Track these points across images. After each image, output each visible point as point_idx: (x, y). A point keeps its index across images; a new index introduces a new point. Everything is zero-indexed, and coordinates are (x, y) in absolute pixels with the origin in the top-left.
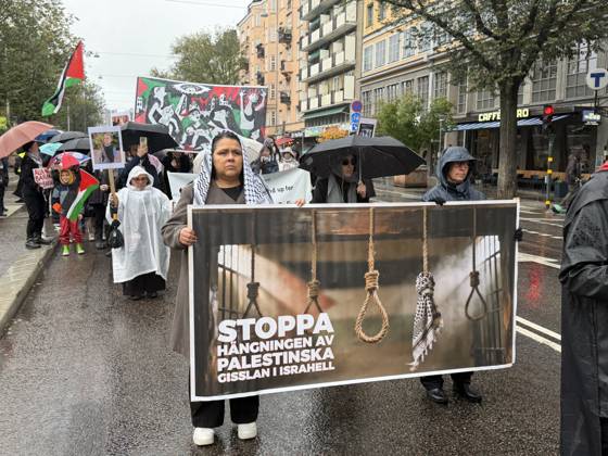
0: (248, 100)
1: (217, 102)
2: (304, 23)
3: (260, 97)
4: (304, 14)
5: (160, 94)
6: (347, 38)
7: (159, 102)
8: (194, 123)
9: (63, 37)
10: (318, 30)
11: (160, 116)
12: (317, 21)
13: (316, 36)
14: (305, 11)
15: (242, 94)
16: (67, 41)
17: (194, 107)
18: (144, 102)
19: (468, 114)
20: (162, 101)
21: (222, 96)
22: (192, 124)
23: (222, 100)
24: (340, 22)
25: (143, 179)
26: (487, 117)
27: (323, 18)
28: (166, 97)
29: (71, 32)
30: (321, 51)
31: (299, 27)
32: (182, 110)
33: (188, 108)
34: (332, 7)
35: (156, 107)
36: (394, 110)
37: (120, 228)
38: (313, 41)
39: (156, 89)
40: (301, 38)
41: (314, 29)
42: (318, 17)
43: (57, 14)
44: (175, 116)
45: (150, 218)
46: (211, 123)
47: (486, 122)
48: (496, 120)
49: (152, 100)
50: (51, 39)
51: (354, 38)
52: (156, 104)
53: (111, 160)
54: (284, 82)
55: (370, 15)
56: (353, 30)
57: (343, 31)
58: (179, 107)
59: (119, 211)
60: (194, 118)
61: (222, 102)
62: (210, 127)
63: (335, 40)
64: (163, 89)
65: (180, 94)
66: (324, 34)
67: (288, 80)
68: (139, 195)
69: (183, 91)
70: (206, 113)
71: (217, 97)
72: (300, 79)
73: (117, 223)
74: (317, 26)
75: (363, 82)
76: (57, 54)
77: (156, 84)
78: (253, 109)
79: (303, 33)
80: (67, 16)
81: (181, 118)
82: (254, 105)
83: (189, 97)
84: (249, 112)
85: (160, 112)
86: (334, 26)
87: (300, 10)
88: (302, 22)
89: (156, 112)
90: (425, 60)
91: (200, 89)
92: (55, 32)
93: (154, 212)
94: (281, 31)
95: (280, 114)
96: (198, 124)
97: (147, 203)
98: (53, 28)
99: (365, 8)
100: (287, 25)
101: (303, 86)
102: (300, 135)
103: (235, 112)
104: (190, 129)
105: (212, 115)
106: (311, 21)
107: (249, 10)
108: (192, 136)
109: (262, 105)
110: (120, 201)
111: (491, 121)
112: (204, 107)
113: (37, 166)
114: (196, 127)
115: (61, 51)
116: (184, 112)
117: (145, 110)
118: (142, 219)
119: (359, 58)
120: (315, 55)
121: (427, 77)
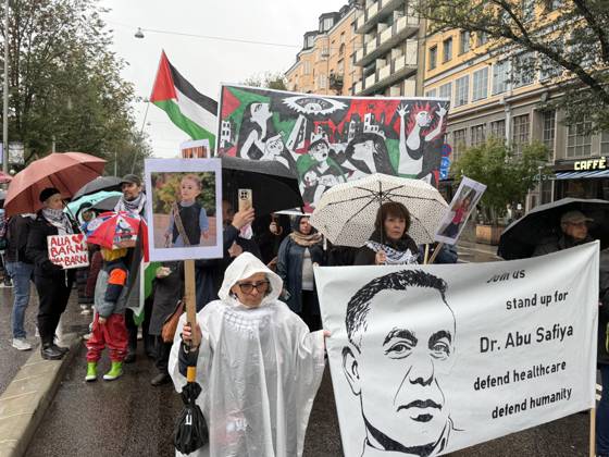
0: (413, 122)
1: (359, 127)
2: (358, 69)
3: (435, 118)
4: (357, 60)
5: (261, 115)
6: (407, 82)
7: (259, 130)
8: (319, 164)
9: (113, 82)
10: (374, 75)
11: (260, 154)
12: (372, 66)
13: (370, 81)
14: (360, 56)
15: (402, 113)
16: (117, 86)
17: (318, 137)
18: (233, 130)
19: (557, 162)
20: (264, 128)
21: (368, 116)
22: (315, 166)
23: (367, 124)
24: (399, 65)
25: (260, 284)
26: (586, 165)
27: (379, 62)
28: (270, 121)
29: (121, 76)
31: (350, 74)
32: (297, 142)
33: (308, 139)
34: (389, 51)
35: (253, 137)
36: (479, 155)
37: (199, 402)
38: (367, 86)
39: (253, 106)
40: (354, 84)
41: (368, 74)
42: (374, 61)
43: (108, 60)
44: (286, 154)
45: (271, 375)
46: (347, 164)
47: (584, 170)
48: (597, 169)
49: (245, 127)
50: (101, 83)
51: (414, 82)
52: (254, 133)
53: (194, 239)
55: (433, 58)
56: (412, 73)
57: (402, 74)
58: (293, 136)
59: (202, 360)
60: (318, 155)
61: (368, 127)
62: (346, 170)
63: (392, 84)
64: (265, 106)
65: (294, 115)
66: (380, 78)
68: (248, 322)
69: (300, 109)
70: (339, 147)
71: (360, 119)
73: (193, 390)
74: (373, 71)
76: (107, 99)
77: (254, 97)
78: (422, 138)
79: (356, 79)
80: (117, 60)
81: (296, 156)
82: (424, 131)
83: (311, 118)
84: (414, 142)
85: (260, 146)
86: (392, 71)
87: (354, 55)
88: (355, 68)
89: (254, 147)
90: (501, 102)
91: (330, 105)
92: (105, 77)
93: (279, 360)
94: (332, 77)
96: (325, 167)
97: (265, 339)
98: (103, 73)
99: (428, 51)
100: (338, 70)
103: (390, 143)
104: (311, 176)
105: (350, 150)
106: (365, 66)
107: (298, 58)
108: (315, 188)
109: (437, 131)
110: (206, 335)
111: (591, 170)
112: (336, 137)
113: (55, 231)
114: (322, 171)
115: (110, 96)
116: (301, 145)
117: (235, 143)
118: (252, 380)
121: (504, 121)
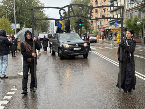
30: (114, 2)
54: (104, 12)
67: (105, 11)
72: (108, 11)
75: (126, 11)
95: (103, 22)
101: (109, 13)
102: (108, 28)
119: (125, 4)
120: (112, 3)
